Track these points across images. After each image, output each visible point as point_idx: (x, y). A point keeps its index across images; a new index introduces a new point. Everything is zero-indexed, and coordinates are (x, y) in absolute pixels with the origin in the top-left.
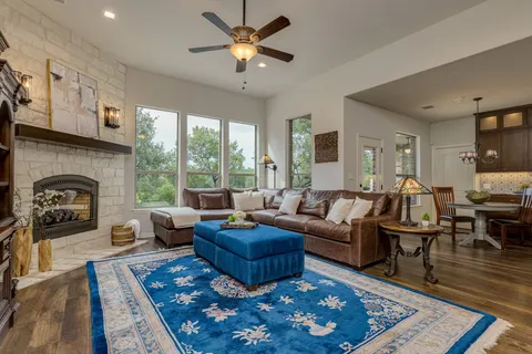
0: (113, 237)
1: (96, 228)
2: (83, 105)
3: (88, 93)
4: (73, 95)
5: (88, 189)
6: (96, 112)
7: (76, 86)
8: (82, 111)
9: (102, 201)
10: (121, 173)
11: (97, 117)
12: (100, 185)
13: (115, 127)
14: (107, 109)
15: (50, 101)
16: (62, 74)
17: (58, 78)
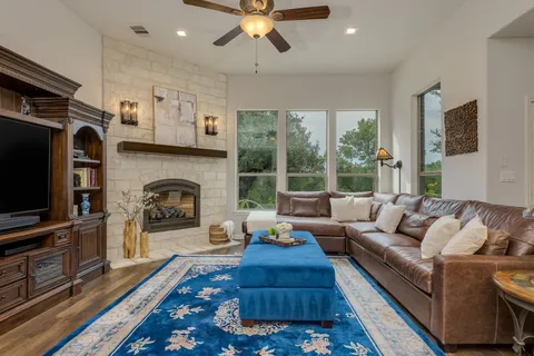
0: (211, 235)
1: (199, 226)
2: (182, 119)
3: (187, 107)
4: (174, 112)
5: (191, 191)
6: (195, 123)
7: (176, 103)
8: (181, 124)
9: (203, 202)
10: (222, 176)
11: (196, 127)
12: (202, 187)
13: (214, 133)
14: (207, 118)
15: (154, 120)
16: (164, 96)
17: (160, 99)
